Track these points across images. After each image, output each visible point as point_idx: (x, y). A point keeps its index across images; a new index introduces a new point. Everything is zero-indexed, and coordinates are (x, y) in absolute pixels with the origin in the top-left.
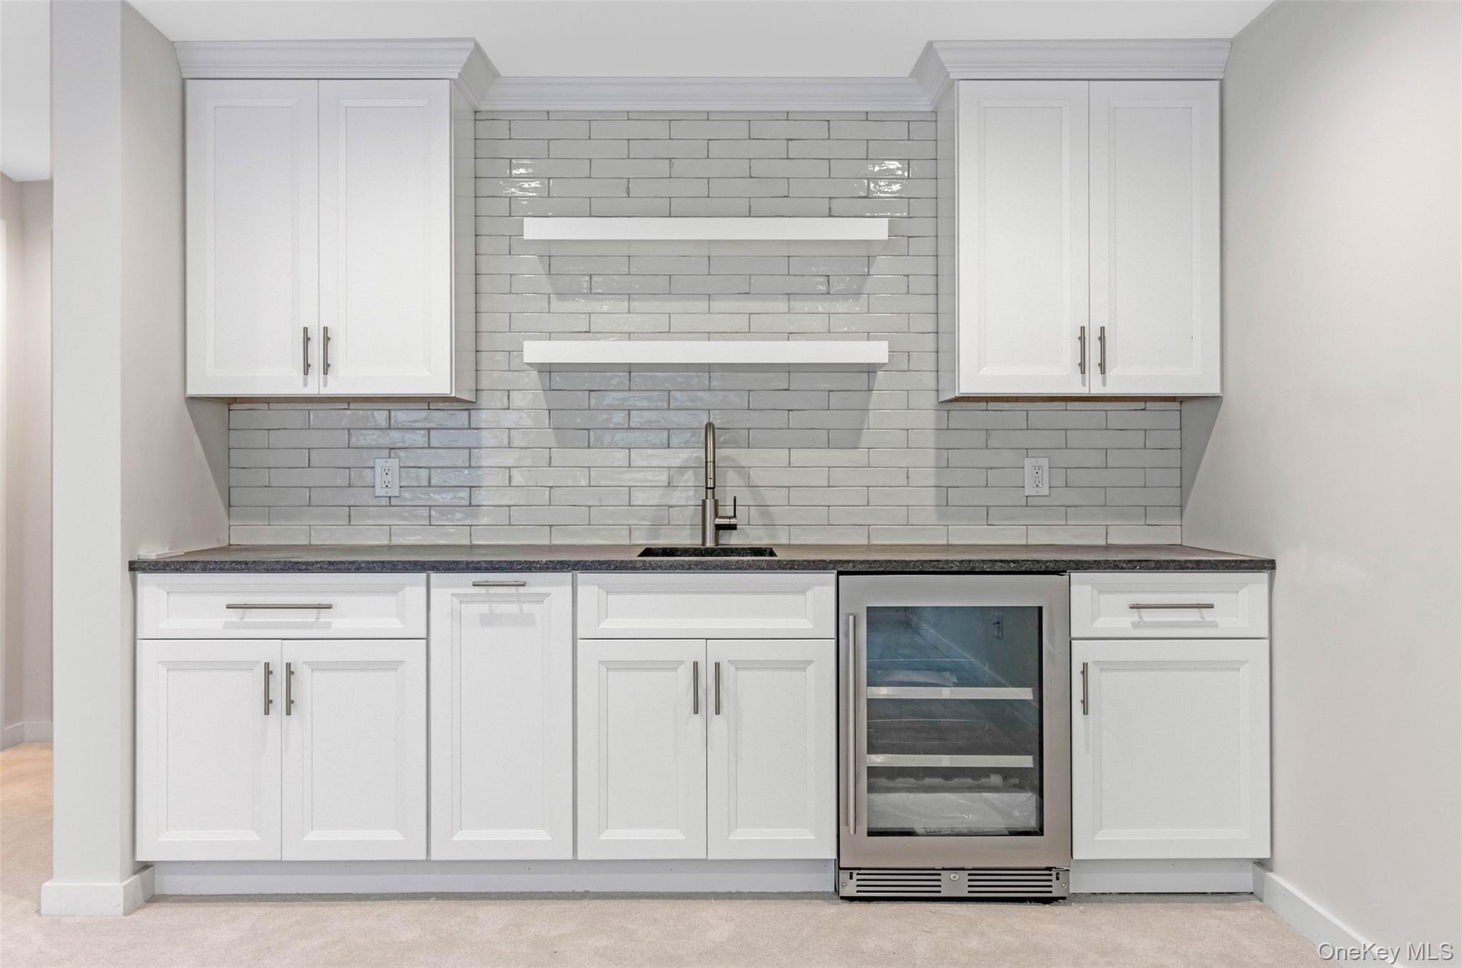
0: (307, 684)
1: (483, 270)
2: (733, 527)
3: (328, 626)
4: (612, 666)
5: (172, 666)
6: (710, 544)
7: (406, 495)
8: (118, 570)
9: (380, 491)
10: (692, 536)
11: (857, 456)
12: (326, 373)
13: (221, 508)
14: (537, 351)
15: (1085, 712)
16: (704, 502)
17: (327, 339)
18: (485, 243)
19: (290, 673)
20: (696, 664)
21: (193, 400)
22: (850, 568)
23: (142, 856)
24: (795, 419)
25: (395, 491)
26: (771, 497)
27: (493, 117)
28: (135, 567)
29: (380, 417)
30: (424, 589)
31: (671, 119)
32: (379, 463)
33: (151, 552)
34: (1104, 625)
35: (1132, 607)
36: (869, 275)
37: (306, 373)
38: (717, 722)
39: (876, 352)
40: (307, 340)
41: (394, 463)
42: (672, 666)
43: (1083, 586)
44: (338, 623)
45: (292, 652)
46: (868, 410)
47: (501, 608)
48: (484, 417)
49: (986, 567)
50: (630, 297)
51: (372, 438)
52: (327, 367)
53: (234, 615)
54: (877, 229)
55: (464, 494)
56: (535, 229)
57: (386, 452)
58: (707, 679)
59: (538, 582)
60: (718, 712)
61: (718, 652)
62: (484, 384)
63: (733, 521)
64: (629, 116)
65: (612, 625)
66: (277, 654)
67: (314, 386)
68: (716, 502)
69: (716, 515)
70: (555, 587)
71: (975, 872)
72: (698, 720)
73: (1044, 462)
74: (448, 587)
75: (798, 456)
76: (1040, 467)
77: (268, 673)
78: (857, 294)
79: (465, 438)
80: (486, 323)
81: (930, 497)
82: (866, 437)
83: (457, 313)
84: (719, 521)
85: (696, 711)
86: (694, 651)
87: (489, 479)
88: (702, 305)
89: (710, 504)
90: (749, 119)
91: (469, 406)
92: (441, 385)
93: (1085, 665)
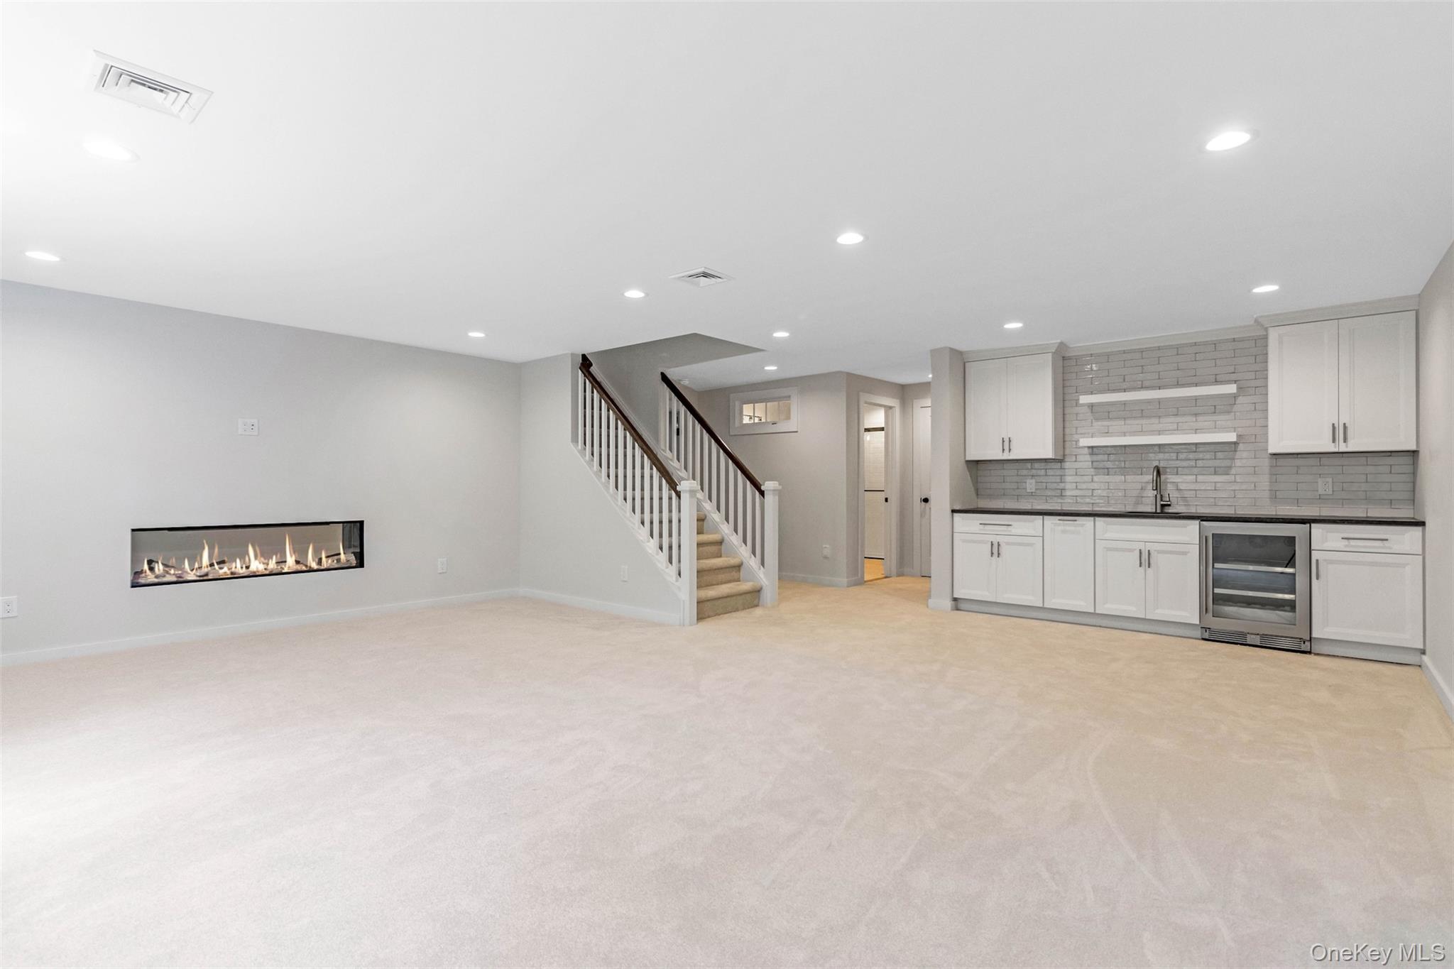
0: (1004, 549)
1: (1065, 413)
2: (1169, 505)
3: (1010, 531)
4: (1109, 549)
5: (965, 541)
6: (1158, 511)
7: (1038, 492)
8: (949, 512)
9: (1028, 491)
10: (1152, 509)
11: (1231, 478)
12: (1009, 452)
13: (974, 495)
14: (1085, 442)
15: (1317, 578)
16: (1156, 496)
17: (1010, 441)
18: (1067, 403)
19: (999, 545)
20: (1140, 550)
21: (968, 462)
22: (1205, 519)
23: (955, 596)
24: (1200, 463)
25: (1034, 490)
26: (1187, 494)
27: (1070, 358)
28: (953, 511)
29: (1029, 465)
30: (1042, 521)
31: (1142, 351)
32: (1028, 481)
33: (957, 508)
34: (1328, 545)
35: (1343, 538)
36: (1235, 404)
37: (1003, 452)
38: (1149, 571)
39: (1232, 437)
40: (1003, 441)
41: (1033, 481)
42: (1131, 550)
43: (1317, 529)
44: (1013, 530)
45: (999, 539)
46: (1234, 459)
47: (1068, 528)
48: (1067, 465)
49: (1268, 520)
50: (1125, 419)
51: (1025, 472)
52: (1010, 450)
53: (982, 526)
54: (1232, 389)
55: (1059, 491)
56: (1084, 399)
57: (1030, 477)
58: (1145, 556)
59: (1081, 520)
60: (1149, 567)
61: (1149, 546)
62: (1067, 452)
63: (1169, 503)
64: (1124, 352)
65: (1108, 535)
66: (995, 539)
67: (1006, 456)
68: (1161, 495)
69: (1162, 500)
70: (1088, 522)
71: (1263, 636)
72: (1142, 569)
73: (1330, 480)
74: (1049, 520)
75: (1200, 478)
76: (1327, 482)
77: (992, 545)
78: (1229, 412)
79: (1059, 472)
80: (1067, 431)
81: (1267, 494)
82: (1233, 471)
83: (1055, 428)
84: (1162, 503)
85: (1140, 566)
86: (1141, 545)
87: (1068, 486)
88: (1156, 421)
89: (1159, 496)
90: (1177, 347)
91: (1061, 461)
92: (1049, 454)
93: (1317, 561)
